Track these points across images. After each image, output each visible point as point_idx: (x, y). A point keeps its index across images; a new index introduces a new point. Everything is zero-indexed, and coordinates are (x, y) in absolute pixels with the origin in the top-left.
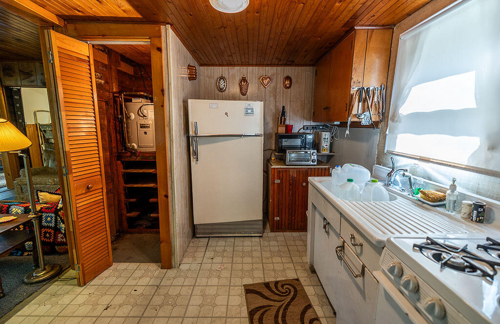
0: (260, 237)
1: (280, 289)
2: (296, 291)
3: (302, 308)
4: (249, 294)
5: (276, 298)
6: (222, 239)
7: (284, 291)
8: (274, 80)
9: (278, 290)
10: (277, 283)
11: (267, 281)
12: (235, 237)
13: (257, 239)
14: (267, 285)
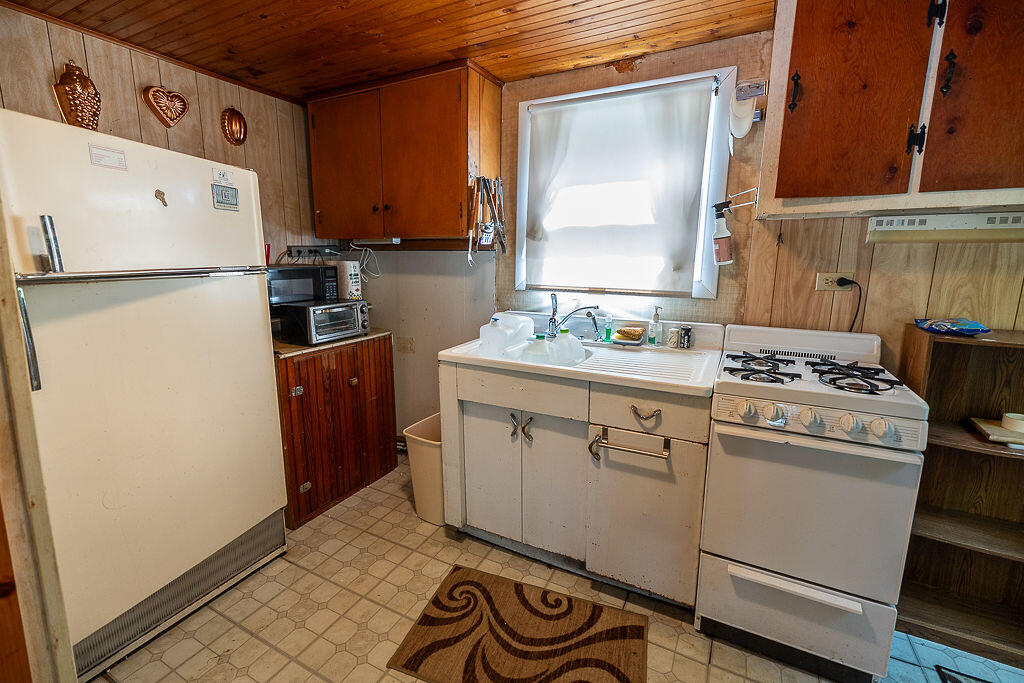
0: (280, 556)
1: (454, 604)
2: (477, 585)
3: (516, 600)
4: (421, 668)
5: (468, 622)
6: (164, 640)
7: (464, 602)
8: (193, 108)
9: (455, 610)
10: (436, 601)
11: (416, 616)
12: (206, 604)
13: (282, 565)
14: (426, 620)
